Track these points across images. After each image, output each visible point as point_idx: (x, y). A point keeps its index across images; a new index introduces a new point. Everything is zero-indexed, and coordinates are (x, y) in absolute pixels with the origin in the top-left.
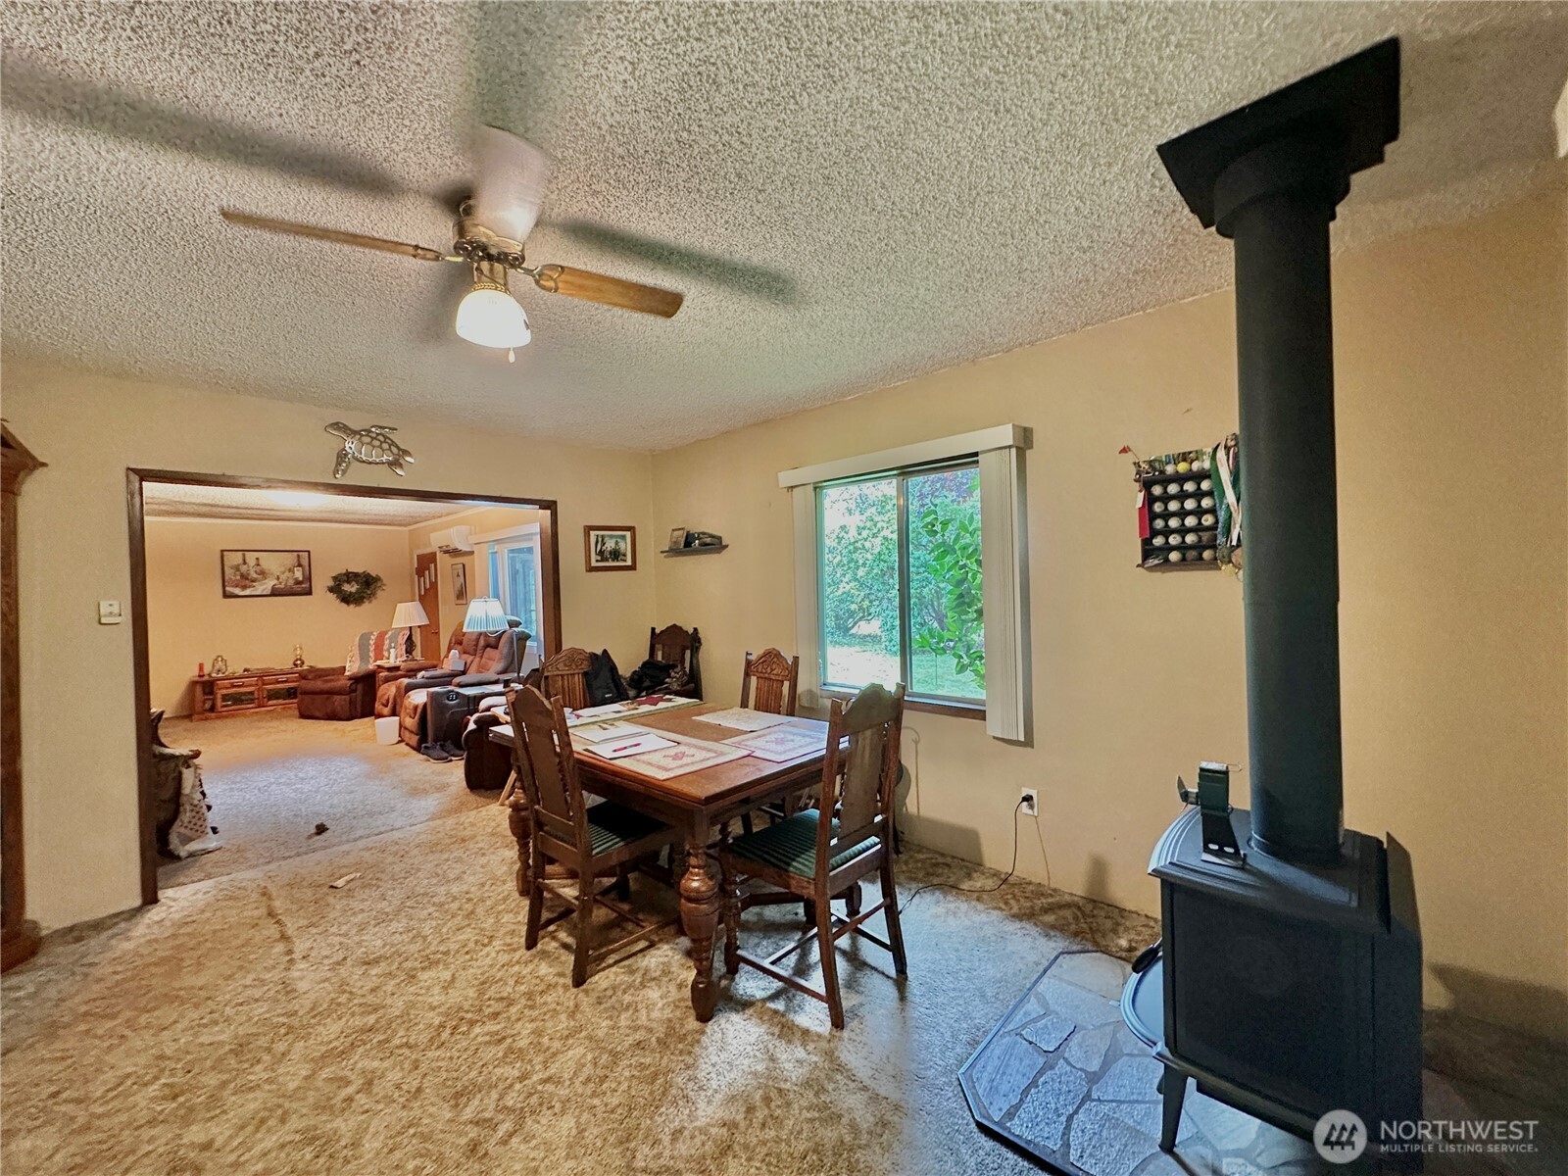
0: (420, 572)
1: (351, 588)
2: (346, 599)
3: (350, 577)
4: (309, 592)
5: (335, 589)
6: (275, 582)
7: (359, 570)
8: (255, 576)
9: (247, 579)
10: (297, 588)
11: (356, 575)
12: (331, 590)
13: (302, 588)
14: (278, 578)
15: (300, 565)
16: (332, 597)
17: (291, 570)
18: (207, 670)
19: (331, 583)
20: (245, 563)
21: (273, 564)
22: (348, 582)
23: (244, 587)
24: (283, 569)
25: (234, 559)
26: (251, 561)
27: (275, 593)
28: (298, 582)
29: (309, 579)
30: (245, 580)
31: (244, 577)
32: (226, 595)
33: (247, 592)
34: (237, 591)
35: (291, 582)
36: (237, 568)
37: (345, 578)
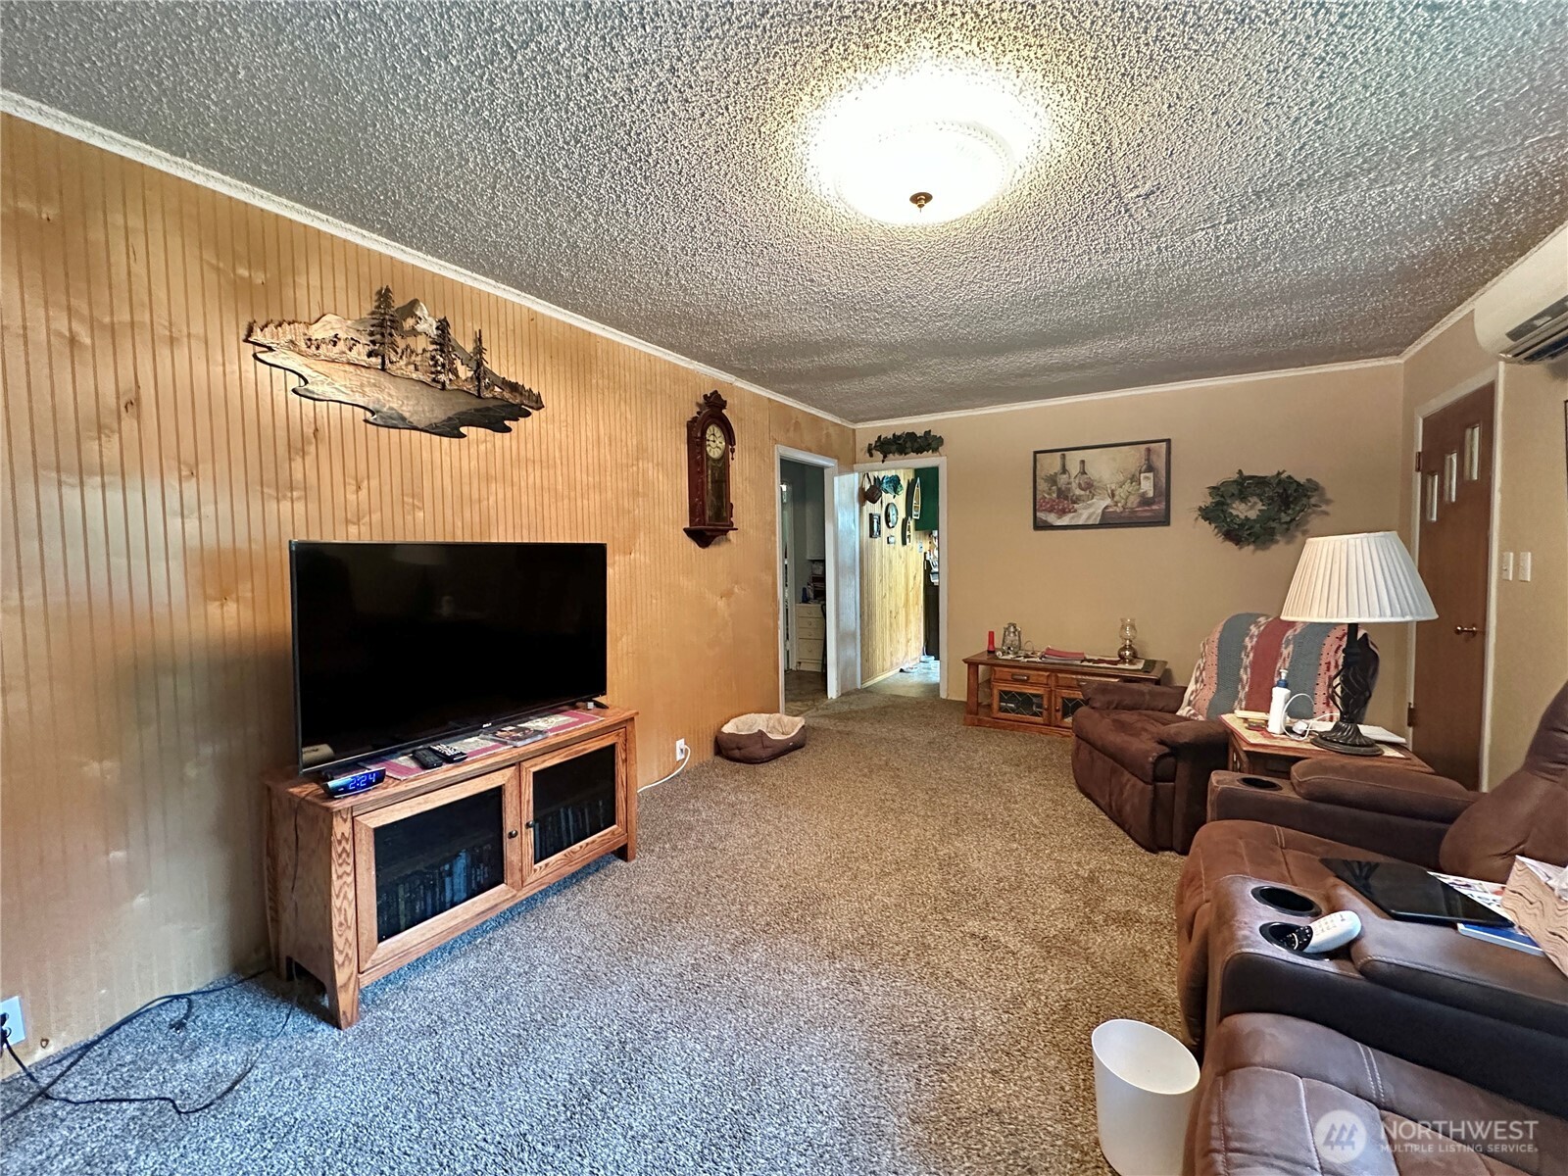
0: (1430, 463)
1: (1245, 511)
2: (1236, 534)
3: (1245, 486)
4: (1164, 520)
5: (1215, 513)
6: (1108, 501)
7: (1266, 470)
8: (1078, 492)
9: (1066, 498)
10: (1144, 512)
11: (1261, 482)
12: (1207, 514)
13: (1154, 513)
14: (1113, 495)
15: (1150, 469)
16: (1207, 528)
17: (1134, 479)
18: (998, 643)
19: (1208, 501)
20: (1064, 470)
21: (1105, 468)
22: (1243, 499)
23: (1063, 512)
24: (1121, 478)
25: (1051, 465)
26: (1074, 468)
27: (1107, 522)
28: (1146, 501)
29: (1167, 495)
30: (1065, 500)
31: (1063, 494)
32: (1040, 526)
33: (1065, 521)
34: (1052, 519)
35: (1133, 501)
36: (1052, 480)
37: (1234, 489)
